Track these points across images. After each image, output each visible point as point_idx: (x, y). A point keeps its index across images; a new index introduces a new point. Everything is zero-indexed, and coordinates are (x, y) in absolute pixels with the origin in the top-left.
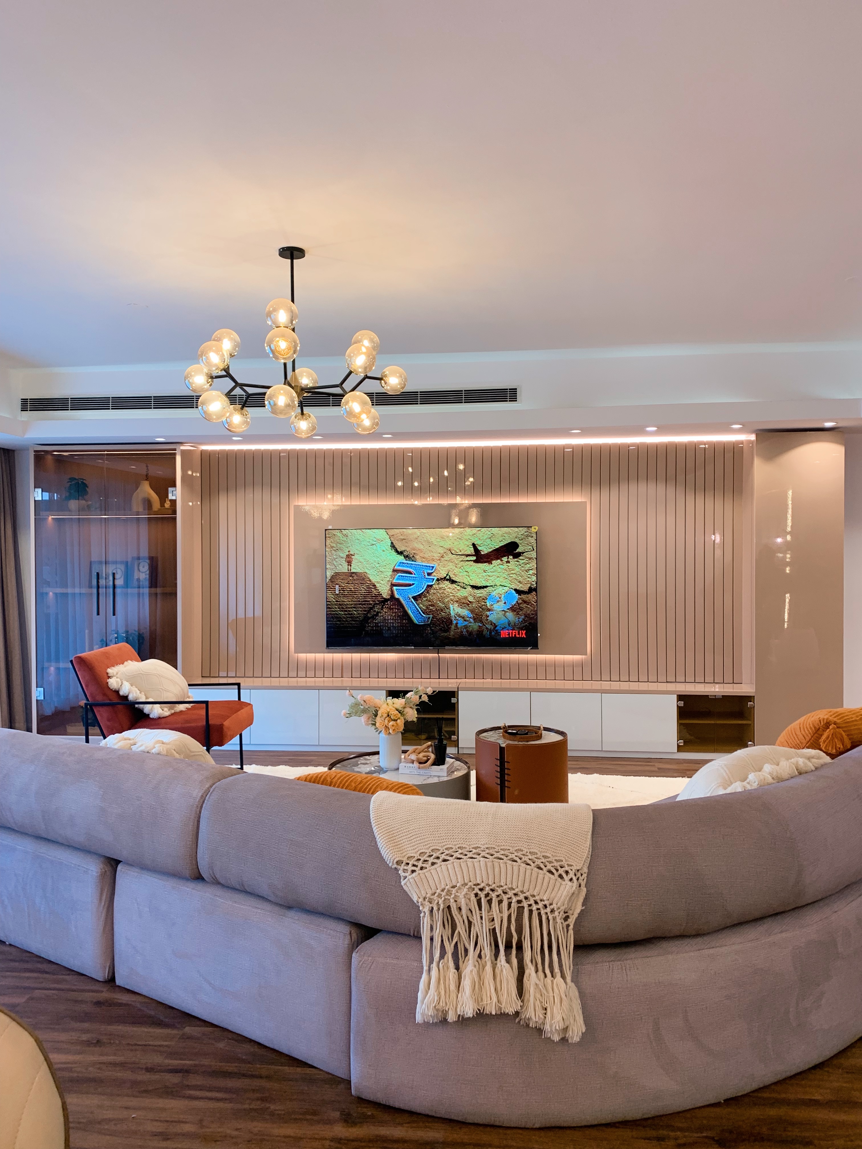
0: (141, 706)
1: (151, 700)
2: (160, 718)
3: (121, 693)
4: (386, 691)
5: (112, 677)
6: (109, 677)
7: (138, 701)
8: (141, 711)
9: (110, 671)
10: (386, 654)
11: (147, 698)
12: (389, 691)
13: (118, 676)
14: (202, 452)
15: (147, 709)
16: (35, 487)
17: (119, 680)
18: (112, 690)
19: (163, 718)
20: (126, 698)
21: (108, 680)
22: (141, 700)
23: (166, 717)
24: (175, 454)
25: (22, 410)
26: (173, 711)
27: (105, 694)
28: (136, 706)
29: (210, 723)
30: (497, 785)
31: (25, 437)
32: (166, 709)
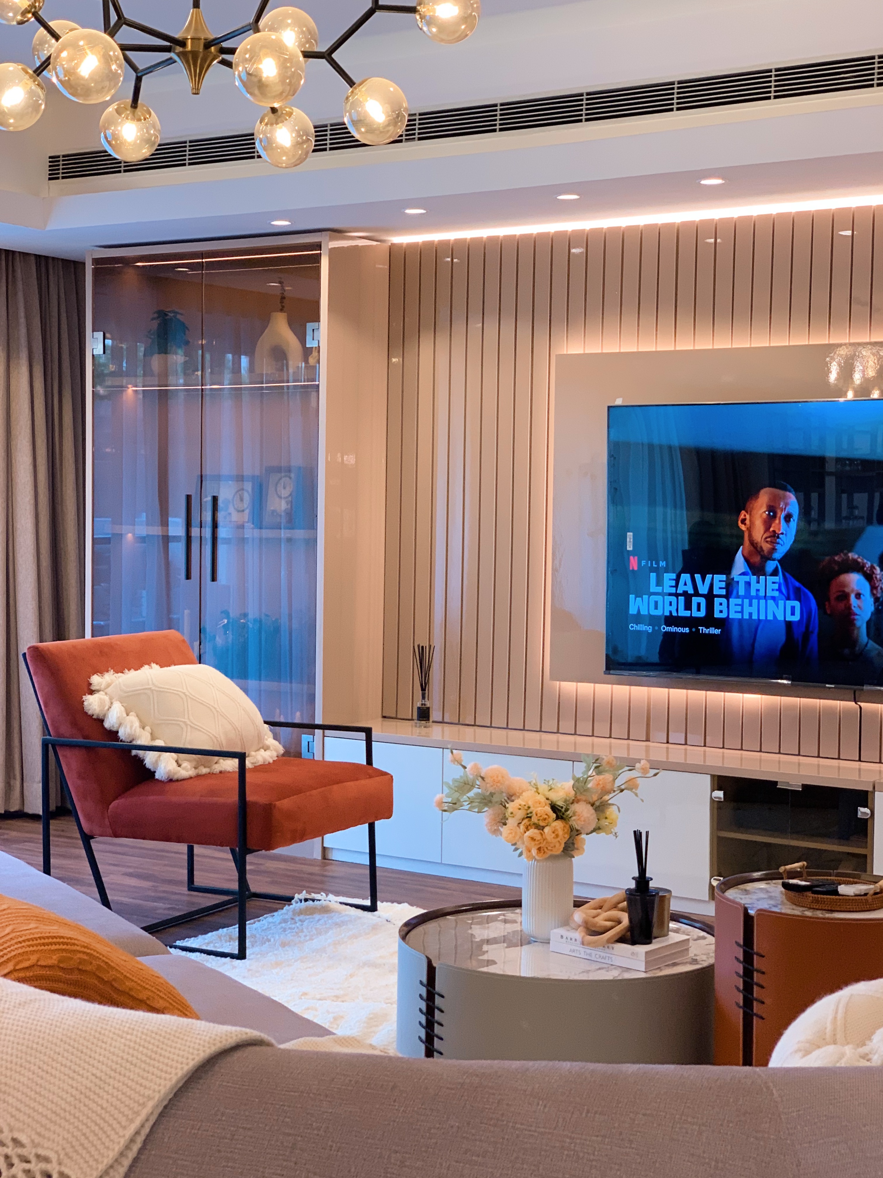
0: (141, 753)
1: (159, 743)
2: (171, 780)
3: (107, 725)
4: (713, 776)
5: (98, 691)
6: (92, 692)
7: (134, 743)
8: (140, 762)
9: (96, 680)
10: (740, 695)
11: (153, 738)
12: (719, 777)
13: (109, 690)
14: (393, 250)
15: (149, 758)
16: (94, 331)
17: (107, 698)
18: (91, 716)
19: (177, 780)
20: (113, 735)
21: (84, 698)
22: (139, 742)
23: (184, 780)
24: (317, 259)
25: (50, 179)
26: (204, 771)
27: (74, 724)
28: (134, 752)
29: (248, 799)
30: (737, 1008)
31: (48, 228)
32: (185, 764)
